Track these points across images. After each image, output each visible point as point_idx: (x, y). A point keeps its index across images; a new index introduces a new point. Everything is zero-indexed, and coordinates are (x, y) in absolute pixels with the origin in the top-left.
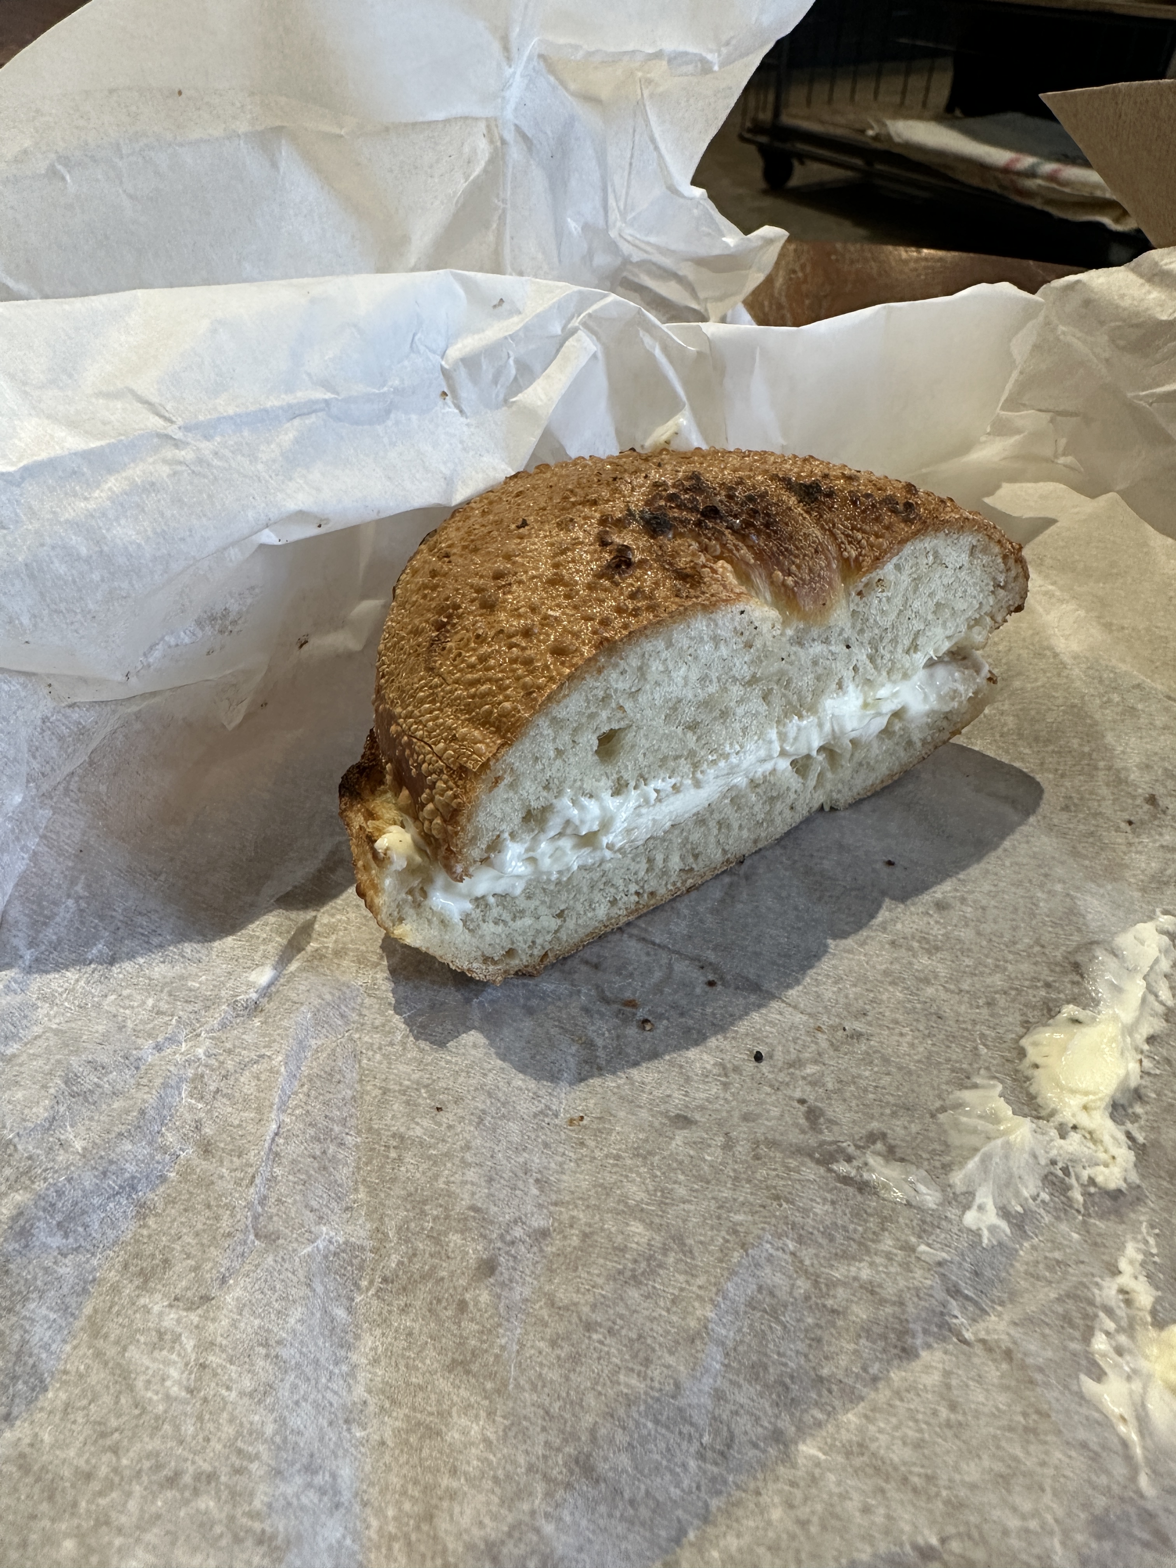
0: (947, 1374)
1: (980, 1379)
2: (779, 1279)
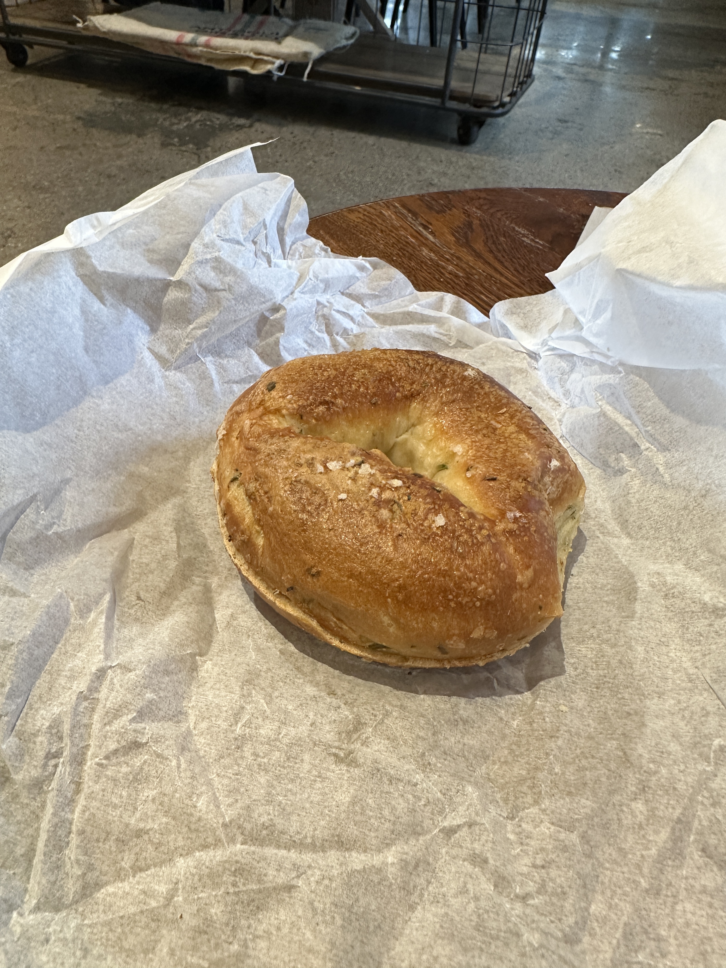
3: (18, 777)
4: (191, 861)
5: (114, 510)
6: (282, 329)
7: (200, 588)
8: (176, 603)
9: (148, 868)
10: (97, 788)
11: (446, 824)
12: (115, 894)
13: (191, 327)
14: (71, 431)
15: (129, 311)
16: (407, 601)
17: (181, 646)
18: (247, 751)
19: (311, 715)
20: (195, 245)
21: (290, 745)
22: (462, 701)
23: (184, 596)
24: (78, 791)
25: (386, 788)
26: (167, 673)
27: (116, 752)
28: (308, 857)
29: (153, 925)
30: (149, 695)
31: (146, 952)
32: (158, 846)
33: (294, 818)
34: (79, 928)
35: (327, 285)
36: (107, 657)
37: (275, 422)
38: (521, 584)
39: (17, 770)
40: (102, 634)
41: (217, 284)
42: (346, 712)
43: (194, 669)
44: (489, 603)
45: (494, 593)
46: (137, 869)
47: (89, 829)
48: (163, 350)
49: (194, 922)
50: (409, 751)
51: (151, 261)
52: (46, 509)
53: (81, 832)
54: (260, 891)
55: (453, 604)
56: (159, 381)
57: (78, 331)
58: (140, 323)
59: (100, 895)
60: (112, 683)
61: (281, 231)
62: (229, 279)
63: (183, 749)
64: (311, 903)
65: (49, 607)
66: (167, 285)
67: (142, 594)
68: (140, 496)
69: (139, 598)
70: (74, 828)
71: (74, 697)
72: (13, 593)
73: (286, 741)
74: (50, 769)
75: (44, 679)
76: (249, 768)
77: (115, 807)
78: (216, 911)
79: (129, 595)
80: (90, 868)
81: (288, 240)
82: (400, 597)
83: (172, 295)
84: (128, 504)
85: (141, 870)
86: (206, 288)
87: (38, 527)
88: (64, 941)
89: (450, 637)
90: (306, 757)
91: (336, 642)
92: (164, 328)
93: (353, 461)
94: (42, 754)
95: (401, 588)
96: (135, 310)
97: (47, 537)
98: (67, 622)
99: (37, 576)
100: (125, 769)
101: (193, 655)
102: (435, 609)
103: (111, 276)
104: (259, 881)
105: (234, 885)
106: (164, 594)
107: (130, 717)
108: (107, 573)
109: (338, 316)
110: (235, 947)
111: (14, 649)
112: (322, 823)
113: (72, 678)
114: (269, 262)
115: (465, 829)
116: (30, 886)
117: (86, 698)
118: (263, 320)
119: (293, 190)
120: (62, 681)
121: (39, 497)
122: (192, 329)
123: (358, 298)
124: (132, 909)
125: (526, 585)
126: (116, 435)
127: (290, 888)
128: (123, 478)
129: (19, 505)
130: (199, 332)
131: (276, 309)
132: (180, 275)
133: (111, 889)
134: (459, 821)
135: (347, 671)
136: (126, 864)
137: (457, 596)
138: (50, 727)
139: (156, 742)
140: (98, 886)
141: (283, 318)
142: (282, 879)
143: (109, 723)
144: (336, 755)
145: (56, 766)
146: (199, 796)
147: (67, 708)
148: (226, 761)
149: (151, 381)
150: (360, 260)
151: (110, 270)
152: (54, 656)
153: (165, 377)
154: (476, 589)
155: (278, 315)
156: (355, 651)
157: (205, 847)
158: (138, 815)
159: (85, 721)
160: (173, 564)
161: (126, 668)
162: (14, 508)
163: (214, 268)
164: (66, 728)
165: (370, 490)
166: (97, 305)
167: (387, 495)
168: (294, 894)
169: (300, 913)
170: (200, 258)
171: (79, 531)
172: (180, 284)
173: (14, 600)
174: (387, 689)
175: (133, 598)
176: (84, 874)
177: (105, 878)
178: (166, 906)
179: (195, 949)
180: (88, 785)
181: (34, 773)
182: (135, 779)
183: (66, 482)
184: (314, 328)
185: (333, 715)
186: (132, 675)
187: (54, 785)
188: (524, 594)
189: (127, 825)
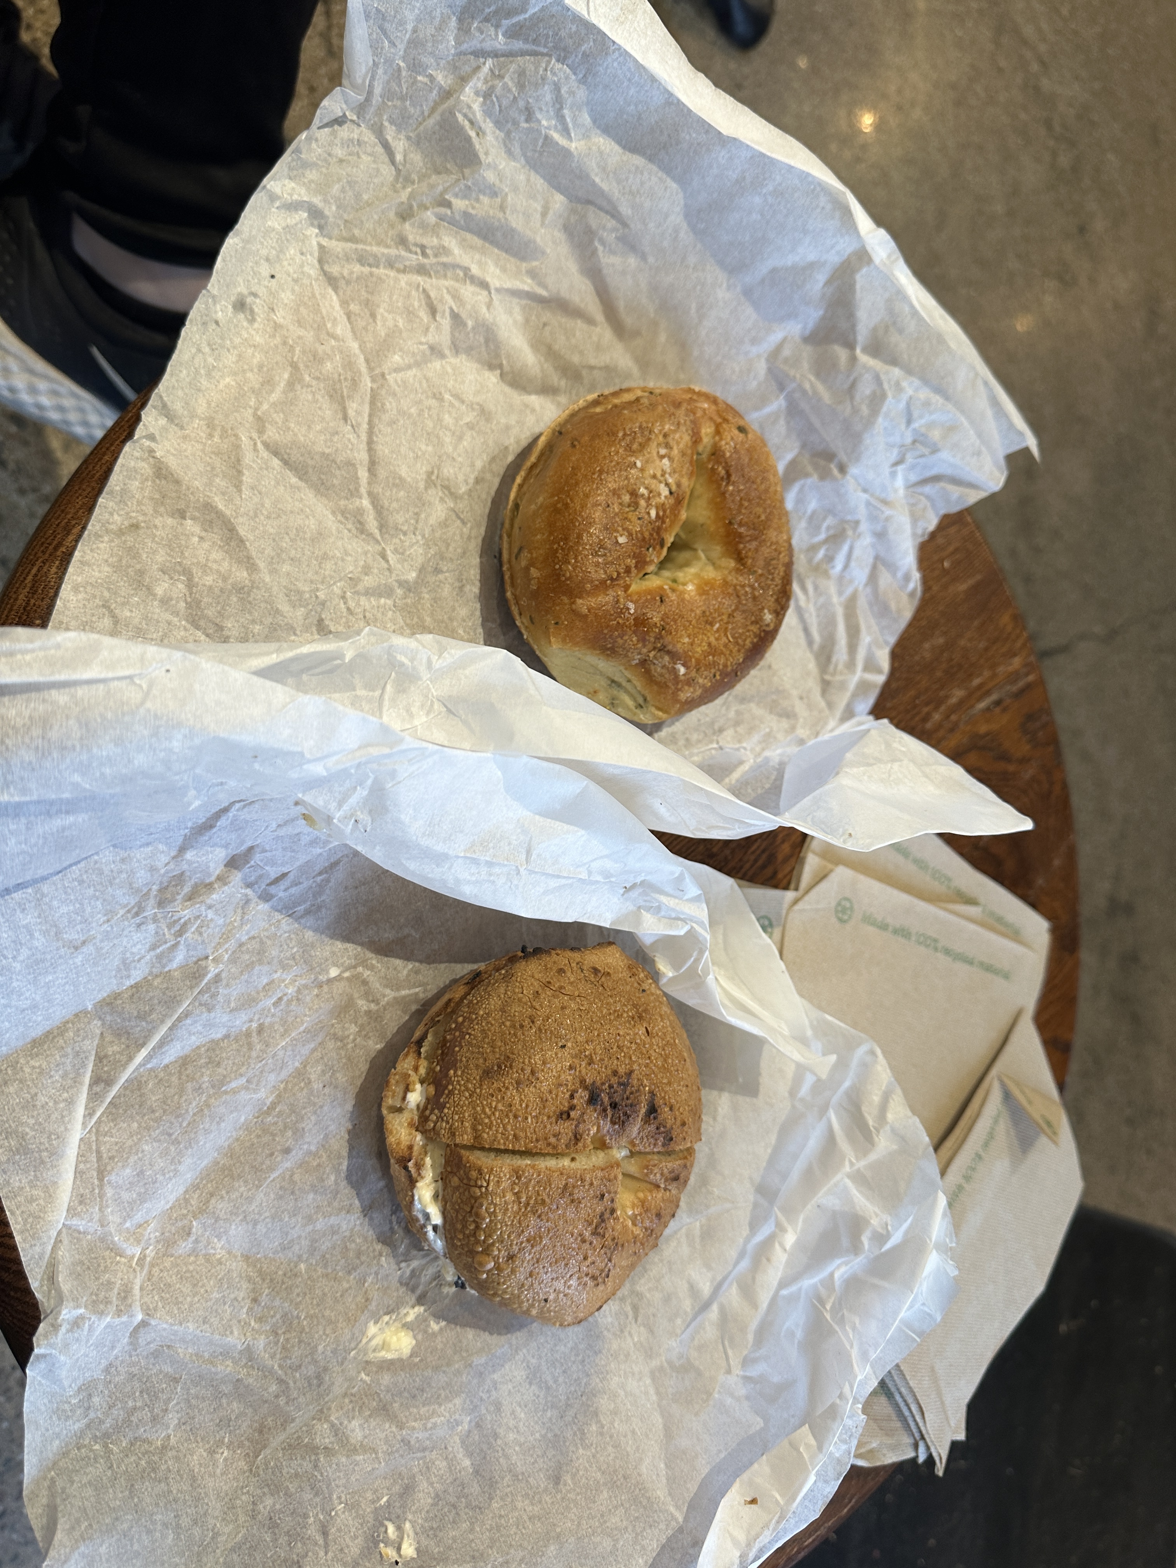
0: (350, 1288)
1: (355, 1297)
2: (345, 1227)
3: (407, 226)
4: (357, 351)
5: (621, 305)
6: (822, 478)
7: (556, 384)
8: (542, 359)
9: (350, 323)
10: (403, 284)
11: (389, 552)
12: (332, 300)
13: (813, 378)
14: (692, 260)
15: (821, 313)
16: (557, 511)
17: (508, 356)
18: (433, 402)
19: (460, 459)
20: (896, 372)
21: (438, 437)
22: (476, 590)
23: (549, 367)
24: (399, 271)
25: (411, 509)
26: (487, 341)
27: (428, 297)
28: (364, 437)
29: (315, 326)
30: (470, 324)
31: (299, 322)
32: (365, 329)
33: (389, 430)
34: (309, 276)
35: (881, 535)
36: (498, 290)
37: (707, 430)
38: (574, 603)
39: (412, 225)
40: (515, 287)
41: (858, 398)
42: (463, 489)
43: (491, 367)
44: (559, 575)
45: (567, 579)
46: (349, 315)
47: (374, 279)
48: (786, 352)
49: (320, 352)
50: (438, 535)
51: (875, 330)
52: (617, 238)
53: (371, 274)
54: (342, 397)
55: (555, 546)
56: (754, 350)
57: (791, 260)
58: (811, 325)
59: (330, 291)
60: (478, 294)
61: (936, 479)
62: (865, 410)
63: (432, 348)
64: (337, 433)
65: (535, 242)
66: (850, 346)
67: (547, 328)
68: (637, 333)
69: (545, 325)
70: (374, 269)
71: (466, 265)
72: (544, 215)
73: (441, 434)
74: (414, 249)
75: (477, 241)
76: (421, 401)
77: (390, 297)
78: (329, 365)
79: (547, 316)
80: (348, 282)
81: (928, 489)
82: (559, 505)
83: (842, 354)
84: (629, 321)
85: (349, 318)
86: (853, 386)
87: (601, 232)
88: (302, 266)
89: (530, 552)
90: (430, 448)
91: (519, 480)
92: (807, 351)
93: (670, 480)
94: (425, 241)
95: (566, 506)
96: (823, 318)
97: (591, 241)
98: (523, 259)
99: (559, 235)
100: (416, 304)
101: (501, 366)
102: (551, 533)
103: (852, 287)
104: (349, 397)
105: (346, 379)
106: (549, 348)
107: (455, 308)
108: (565, 294)
109: (845, 548)
110: (307, 378)
111: (501, 215)
112: (387, 451)
113: (480, 263)
114: (896, 464)
115: (386, 566)
116: (333, 241)
117: (465, 275)
118: (829, 456)
119: (985, 491)
120: (477, 256)
121: (627, 230)
122: (810, 381)
123: (873, 578)
124: (324, 311)
125: (574, 606)
126: (694, 306)
127: (345, 418)
128: (652, 315)
129: (618, 212)
130: (807, 386)
131: (842, 469)
132: (863, 358)
133: (335, 298)
134: (391, 562)
135: (493, 502)
136: (352, 307)
137: (563, 549)
138: (444, 247)
139: (437, 328)
140: (336, 289)
141: (835, 479)
142: (351, 413)
143: (449, 292)
144: (432, 473)
145: (416, 253)
146: (402, 357)
147: (458, 260)
148: (425, 385)
149: (754, 341)
150: (916, 576)
151: (858, 286)
152: (496, 250)
153: (759, 356)
154: (569, 563)
155: (835, 472)
156: (513, 495)
157: (367, 361)
158: (386, 314)
159: (449, 274)
160: (576, 359)
161: (489, 305)
162: (615, 208)
163: (874, 393)
164: (444, 259)
165: (646, 488)
166: (821, 278)
167: (643, 503)
168: (342, 422)
169: (331, 424)
170: (883, 377)
171: (600, 271)
172: (853, 359)
173: (538, 216)
174: (482, 530)
175: (544, 319)
176: (344, 278)
177: (341, 293)
178: (328, 334)
179: (304, 352)
180: (404, 279)
181: (411, 238)
182: (409, 312)
183: (644, 257)
184: (830, 521)
185: (461, 477)
186: (484, 309)
187: (403, 253)
188: (567, 607)
189: (378, 306)
